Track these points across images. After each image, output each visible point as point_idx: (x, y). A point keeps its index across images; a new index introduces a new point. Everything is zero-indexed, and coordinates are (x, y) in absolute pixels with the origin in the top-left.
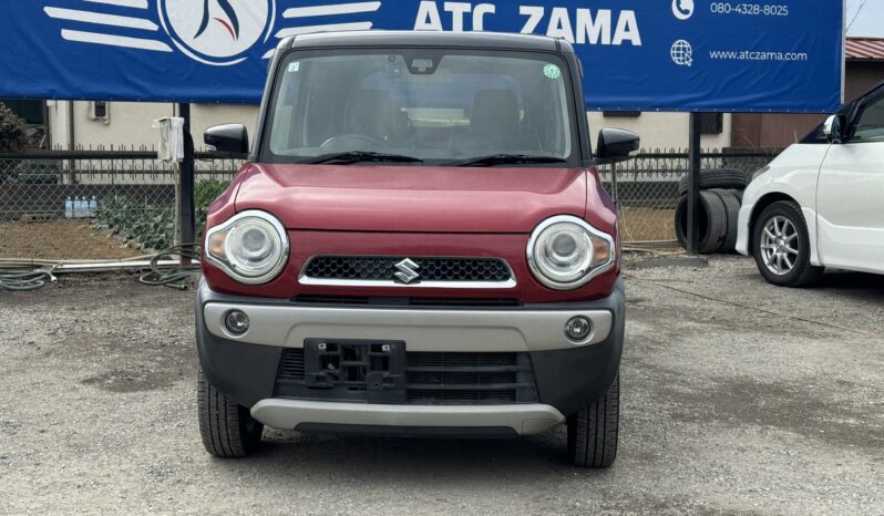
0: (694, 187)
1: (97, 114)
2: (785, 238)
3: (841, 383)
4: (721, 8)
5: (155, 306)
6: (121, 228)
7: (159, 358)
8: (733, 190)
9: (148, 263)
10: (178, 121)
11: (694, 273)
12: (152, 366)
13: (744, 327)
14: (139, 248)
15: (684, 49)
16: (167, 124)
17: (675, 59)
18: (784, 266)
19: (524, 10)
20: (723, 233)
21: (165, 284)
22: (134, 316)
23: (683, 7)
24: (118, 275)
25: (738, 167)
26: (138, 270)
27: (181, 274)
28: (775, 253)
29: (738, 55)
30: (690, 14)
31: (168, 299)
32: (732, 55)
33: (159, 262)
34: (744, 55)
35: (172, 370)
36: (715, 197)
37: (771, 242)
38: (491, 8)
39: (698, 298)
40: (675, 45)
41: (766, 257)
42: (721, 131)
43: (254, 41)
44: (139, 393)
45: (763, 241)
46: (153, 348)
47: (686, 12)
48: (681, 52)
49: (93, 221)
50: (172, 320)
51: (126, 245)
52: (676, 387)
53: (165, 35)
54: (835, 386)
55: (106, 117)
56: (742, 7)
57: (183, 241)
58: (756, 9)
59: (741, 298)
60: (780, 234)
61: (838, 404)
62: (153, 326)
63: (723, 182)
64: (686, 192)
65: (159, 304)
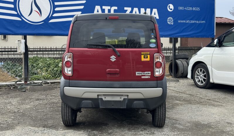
0: (174, 59)
1: (4, 38)
2: (202, 74)
3: (228, 123)
4: (181, 8)
5: (15, 97)
6: (10, 71)
7: (12, 117)
8: (185, 60)
9: (14, 83)
10: (23, 41)
11: (176, 84)
12: (10, 120)
13: (194, 103)
14: (14, 77)
15: (171, 20)
16: (20, 42)
17: (168, 22)
18: (202, 82)
19: (125, 8)
20: (183, 72)
21: (19, 90)
22: (7, 101)
23: (170, 8)
24: (5, 87)
25: (186, 53)
26: (11, 85)
27: (24, 86)
28: (199, 79)
29: (186, 22)
30: (173, 10)
31: (19, 95)
32: (184, 21)
33: (18, 83)
34: (187, 22)
35: (16, 122)
36: (180, 62)
37: (198, 75)
38: (116, 8)
39: (178, 92)
40: (168, 19)
41: (197, 80)
42: (178, 42)
43: (46, 17)
44: (3, 132)
45: (195, 75)
46: (11, 113)
47: (171, 9)
48: (170, 21)
49: (2, 68)
50: (19, 103)
51: (10, 76)
52: (177, 125)
53: (20, 15)
54: (226, 124)
55: (6, 39)
56: (187, 8)
57: (25, 76)
58: (191, 9)
59: (190, 92)
60: (201, 73)
61: (229, 131)
62: (13, 105)
63: (182, 57)
64: (172, 60)
65: (16, 97)
